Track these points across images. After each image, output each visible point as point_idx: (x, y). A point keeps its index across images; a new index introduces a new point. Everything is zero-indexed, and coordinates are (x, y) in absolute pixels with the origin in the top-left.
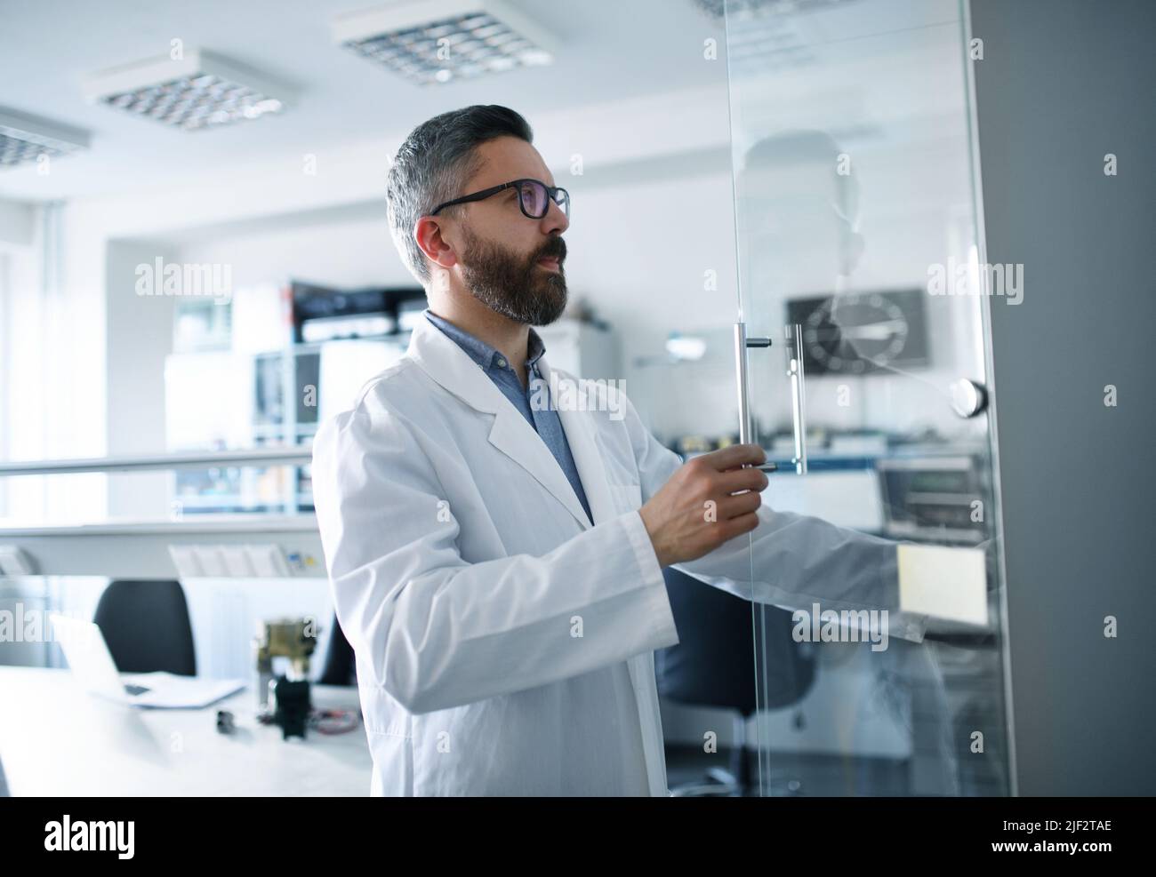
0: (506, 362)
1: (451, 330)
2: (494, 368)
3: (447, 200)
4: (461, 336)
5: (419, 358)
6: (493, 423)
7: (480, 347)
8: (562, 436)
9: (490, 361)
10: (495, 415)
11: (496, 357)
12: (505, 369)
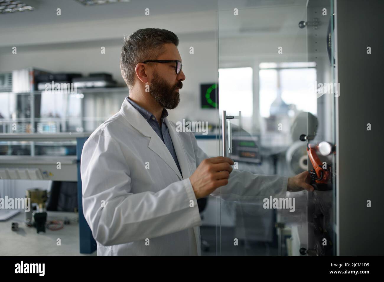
0: (155, 119)
1: (137, 106)
2: (150, 120)
3: (150, 59)
4: (140, 108)
5: (124, 115)
6: (150, 141)
7: (146, 113)
8: (172, 145)
9: (150, 118)
10: (151, 138)
11: (152, 116)
12: (154, 121)
